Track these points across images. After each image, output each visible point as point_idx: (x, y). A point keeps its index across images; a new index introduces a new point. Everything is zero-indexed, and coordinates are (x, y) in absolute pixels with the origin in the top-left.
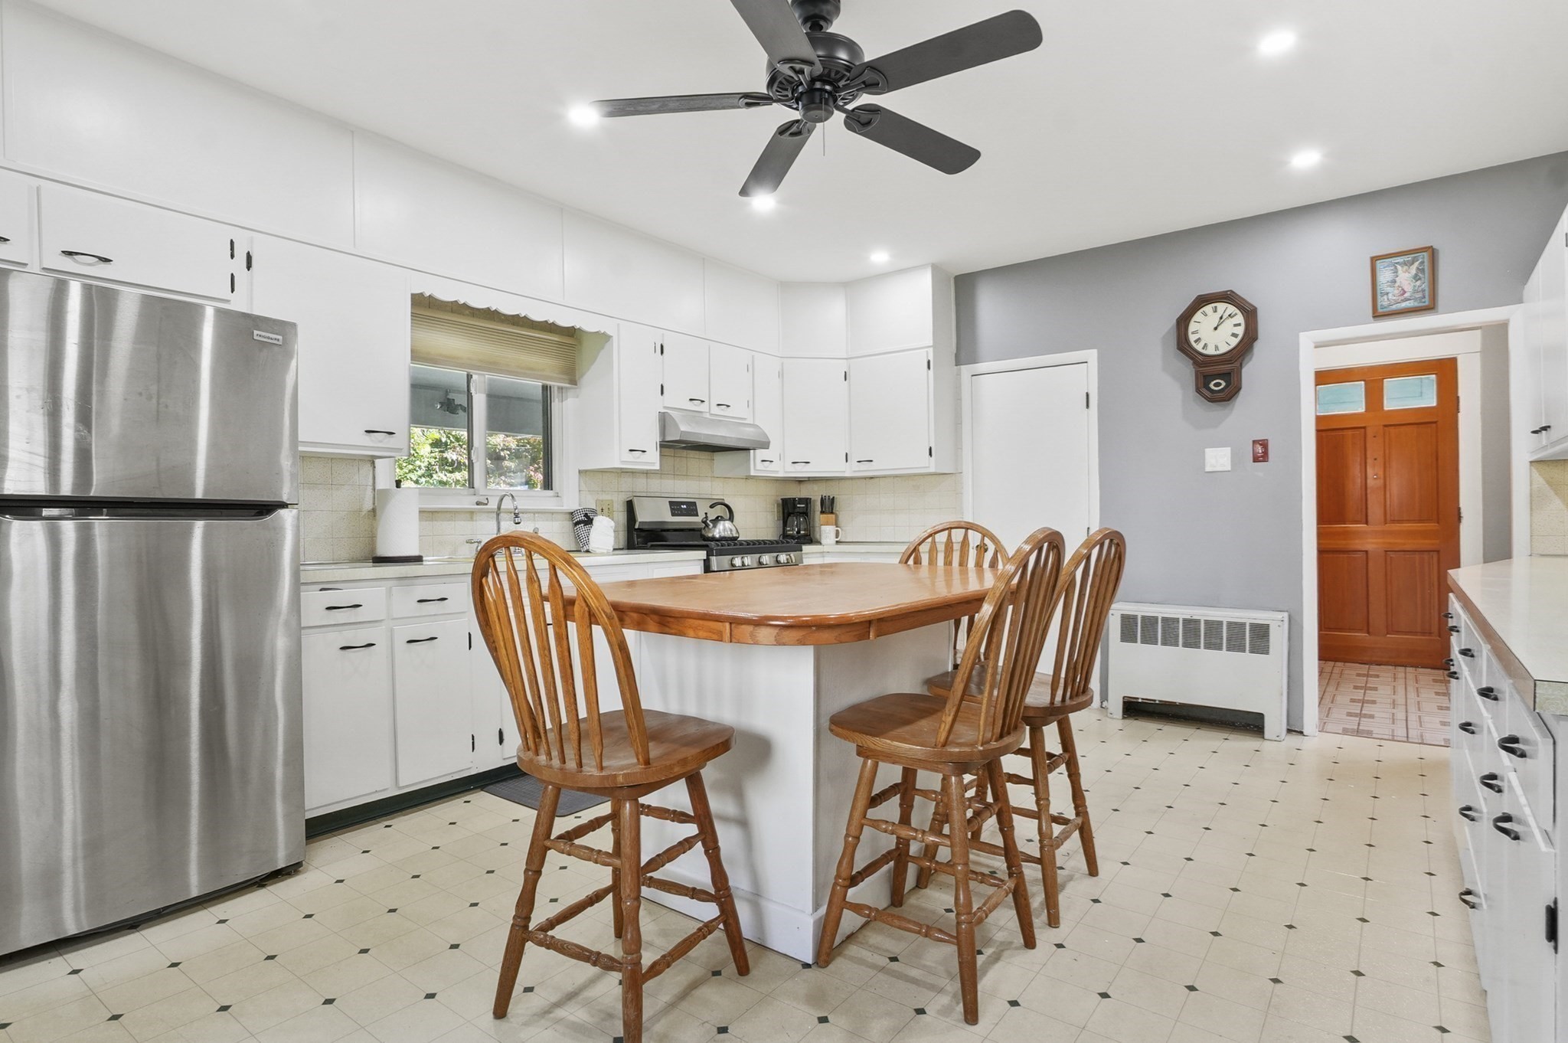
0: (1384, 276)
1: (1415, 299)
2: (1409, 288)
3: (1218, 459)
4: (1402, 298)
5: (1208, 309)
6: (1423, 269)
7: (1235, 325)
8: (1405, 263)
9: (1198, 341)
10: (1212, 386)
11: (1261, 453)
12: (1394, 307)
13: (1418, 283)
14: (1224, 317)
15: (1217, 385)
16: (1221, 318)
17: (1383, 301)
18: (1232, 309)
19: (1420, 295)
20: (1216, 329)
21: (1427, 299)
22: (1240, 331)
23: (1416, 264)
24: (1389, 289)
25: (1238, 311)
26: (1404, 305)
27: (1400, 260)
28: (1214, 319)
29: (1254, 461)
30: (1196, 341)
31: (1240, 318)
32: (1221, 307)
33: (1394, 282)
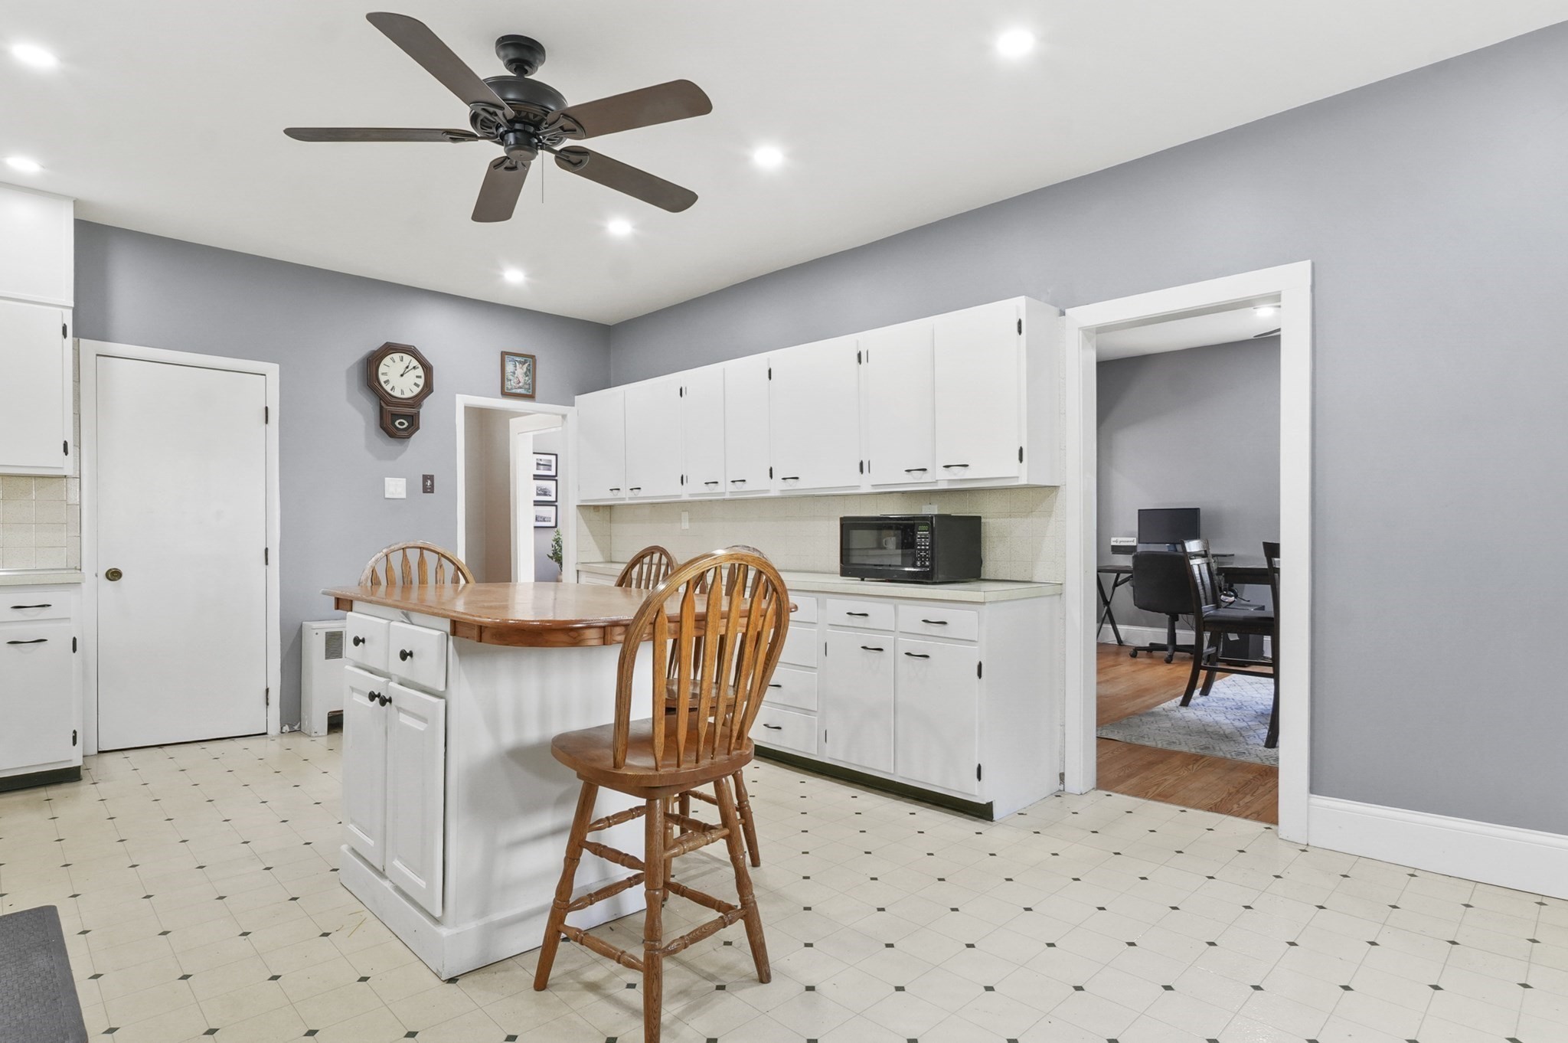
0: (509, 367)
1: (525, 389)
2: (522, 380)
3: (396, 487)
4: (518, 386)
5: (396, 356)
6: (530, 370)
7: (417, 377)
8: (520, 362)
9: (387, 382)
10: (397, 423)
11: (428, 484)
12: (514, 391)
13: (527, 378)
14: (409, 368)
15: (401, 424)
16: (407, 367)
17: (508, 385)
18: (415, 363)
19: (527, 387)
20: (402, 375)
21: (531, 391)
22: (421, 382)
23: (527, 365)
24: (511, 377)
25: (419, 366)
26: (519, 391)
27: (518, 359)
28: (401, 369)
29: (424, 492)
30: (385, 382)
31: (420, 371)
32: (407, 358)
33: (514, 373)
